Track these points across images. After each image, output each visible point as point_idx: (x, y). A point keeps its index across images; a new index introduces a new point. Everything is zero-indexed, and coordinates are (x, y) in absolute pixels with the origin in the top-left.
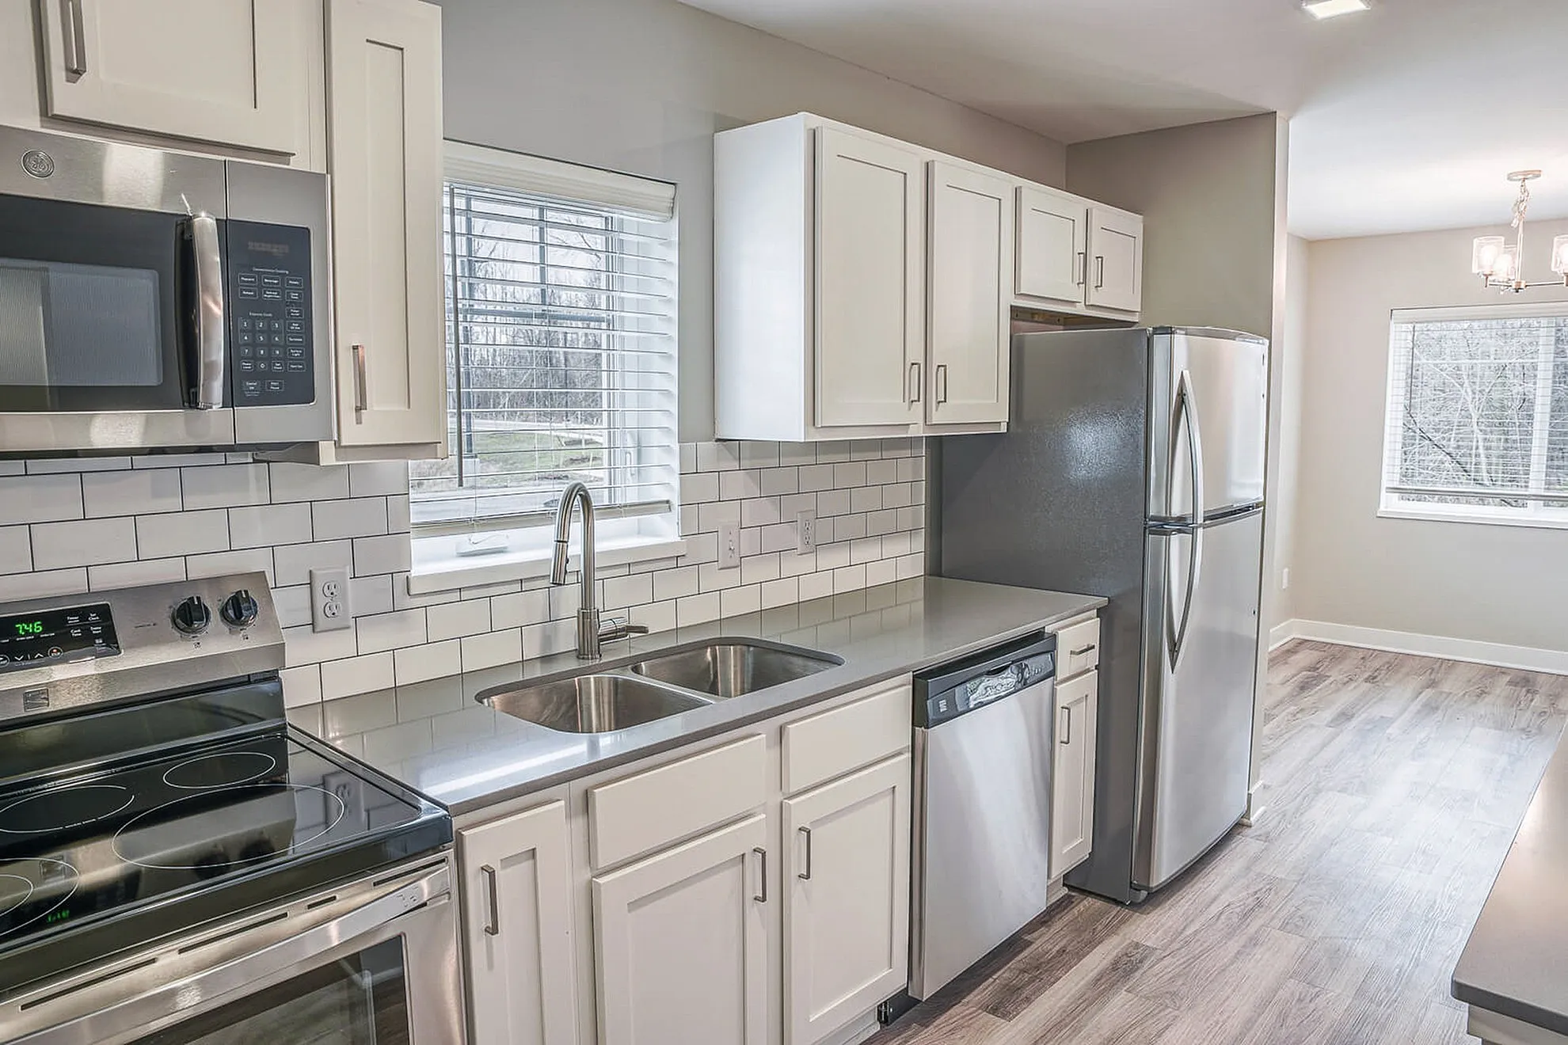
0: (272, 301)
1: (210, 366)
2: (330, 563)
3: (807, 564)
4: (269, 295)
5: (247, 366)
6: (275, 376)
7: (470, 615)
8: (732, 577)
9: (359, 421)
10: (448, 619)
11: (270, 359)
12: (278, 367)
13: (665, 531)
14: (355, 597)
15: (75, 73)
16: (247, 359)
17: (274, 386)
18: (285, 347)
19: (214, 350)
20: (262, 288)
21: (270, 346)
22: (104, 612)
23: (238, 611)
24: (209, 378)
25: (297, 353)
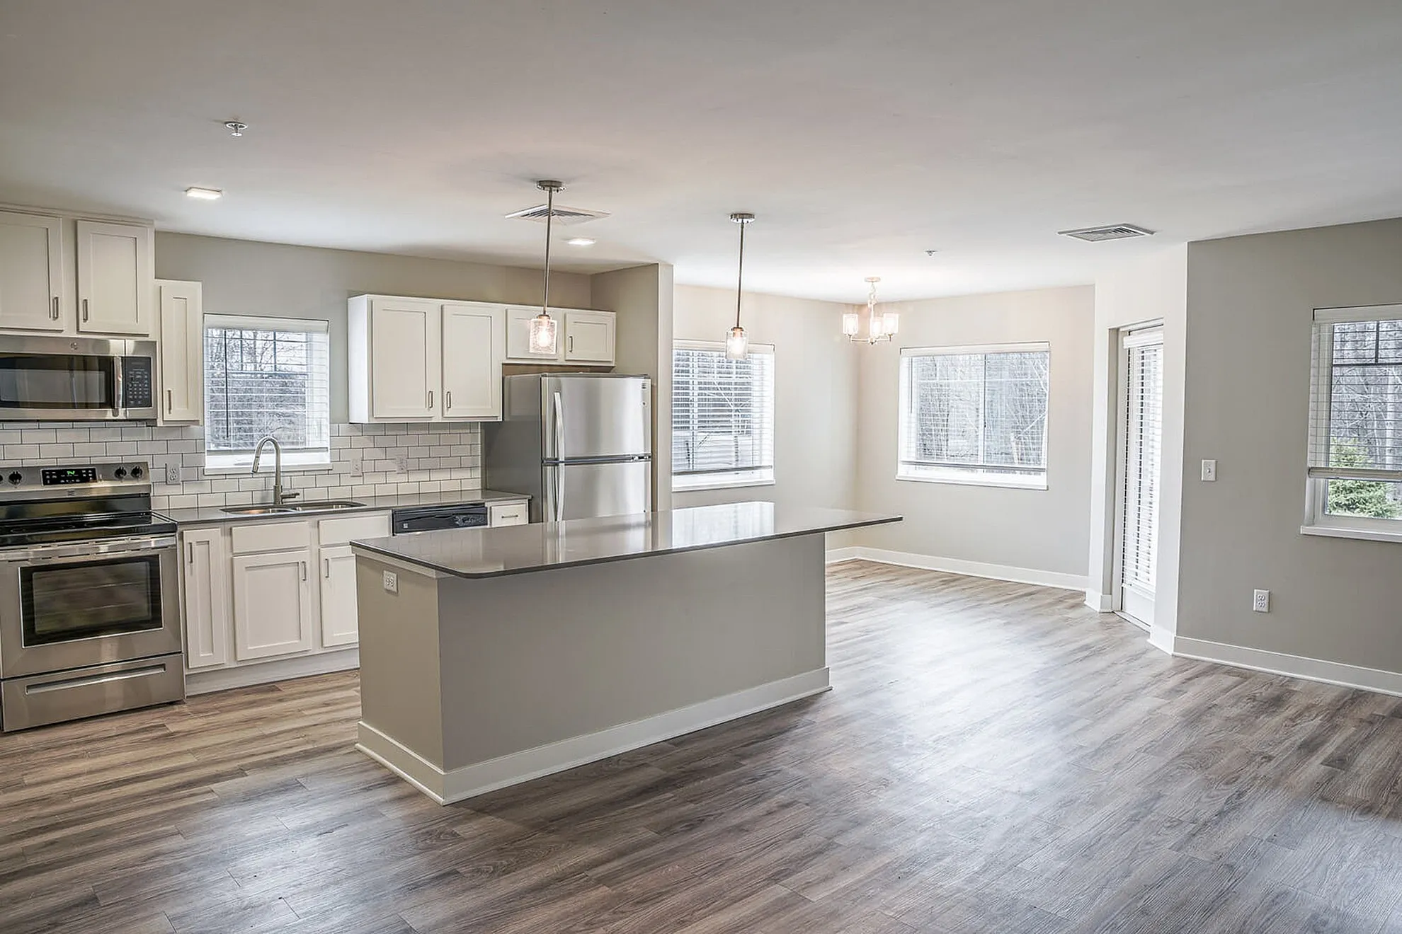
0: (139, 379)
1: (119, 396)
2: (174, 461)
3: (404, 478)
4: (138, 377)
5: (131, 397)
6: (140, 400)
7: (231, 484)
8: (359, 480)
9: (170, 413)
10: (219, 485)
11: (138, 395)
12: (140, 397)
13: (324, 459)
14: (181, 475)
15: (85, 320)
16: (131, 395)
17: (139, 402)
18: (143, 391)
19: (120, 391)
20: (135, 375)
21: (138, 391)
22: (93, 470)
23: (136, 472)
24: (118, 399)
25: (146, 393)
